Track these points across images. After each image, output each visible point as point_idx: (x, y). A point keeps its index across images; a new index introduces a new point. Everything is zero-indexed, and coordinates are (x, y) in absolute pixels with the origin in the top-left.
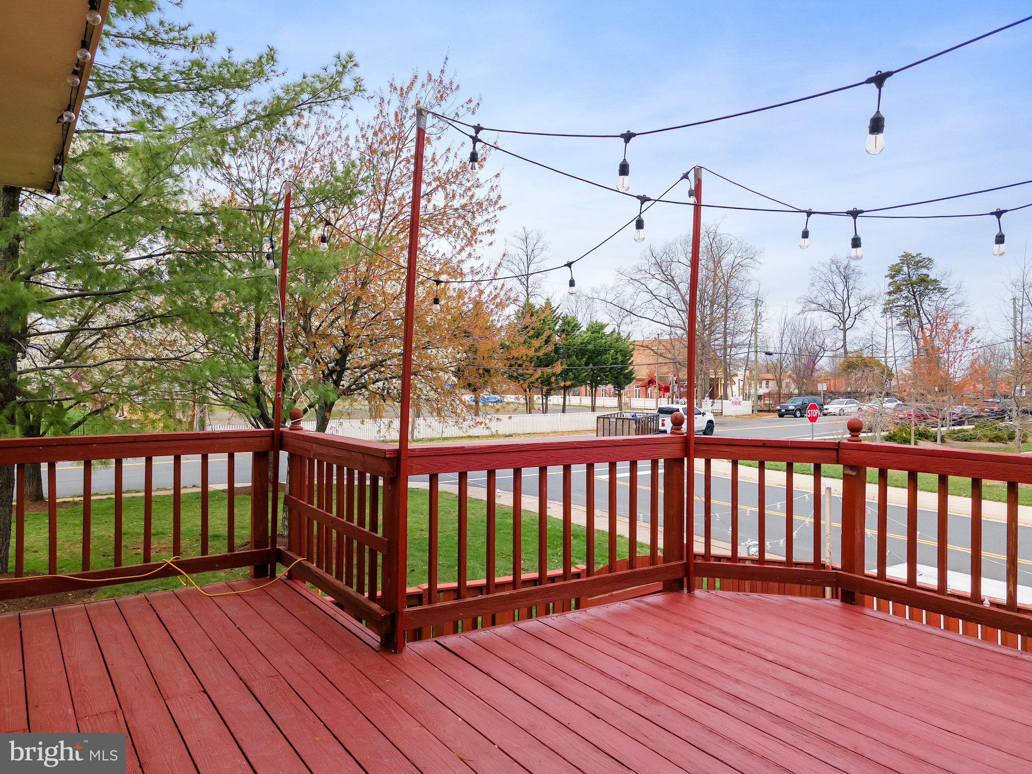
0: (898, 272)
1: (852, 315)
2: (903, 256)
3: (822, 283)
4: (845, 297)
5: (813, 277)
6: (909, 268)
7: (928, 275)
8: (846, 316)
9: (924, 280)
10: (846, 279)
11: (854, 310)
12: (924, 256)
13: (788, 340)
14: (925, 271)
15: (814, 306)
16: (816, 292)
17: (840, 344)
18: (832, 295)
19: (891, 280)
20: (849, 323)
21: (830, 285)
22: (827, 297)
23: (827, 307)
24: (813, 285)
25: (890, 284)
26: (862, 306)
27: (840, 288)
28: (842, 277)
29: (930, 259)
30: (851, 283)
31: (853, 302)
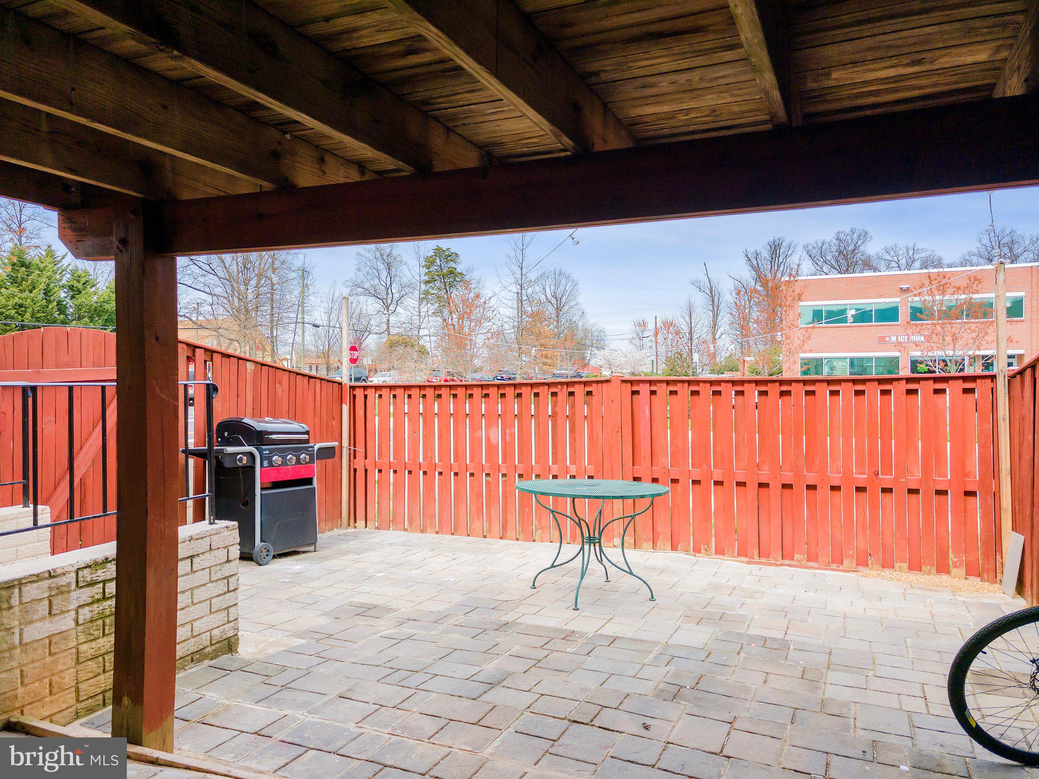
0: (432, 263)
1: (395, 302)
2: (436, 249)
3: (367, 269)
4: (388, 283)
5: (360, 262)
6: (441, 260)
7: (456, 269)
8: (389, 302)
9: (452, 272)
10: (389, 267)
11: (396, 296)
12: (452, 250)
13: (336, 318)
14: (452, 264)
15: (360, 290)
16: (362, 277)
17: (384, 327)
18: (376, 282)
19: (427, 270)
20: (392, 308)
21: (375, 271)
22: (372, 283)
23: (372, 292)
24: (359, 270)
25: (426, 274)
26: (403, 293)
27: (384, 274)
28: (386, 265)
29: (456, 254)
30: (393, 272)
31: (395, 288)
